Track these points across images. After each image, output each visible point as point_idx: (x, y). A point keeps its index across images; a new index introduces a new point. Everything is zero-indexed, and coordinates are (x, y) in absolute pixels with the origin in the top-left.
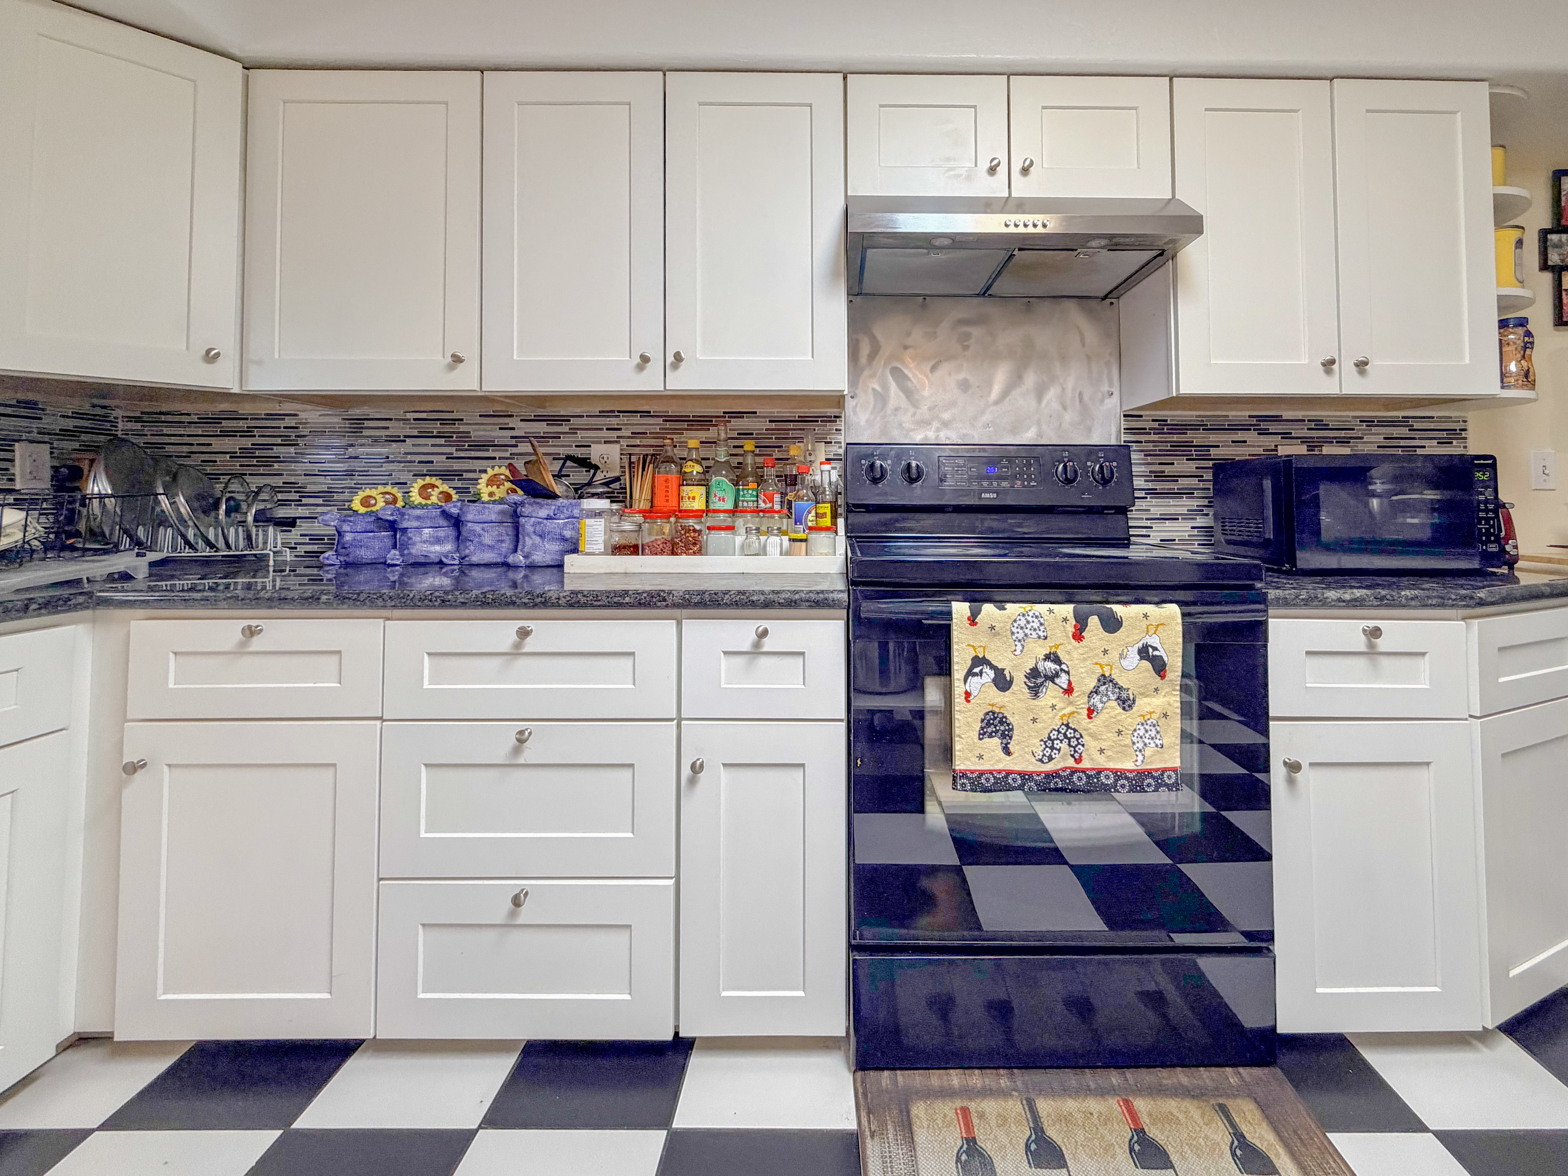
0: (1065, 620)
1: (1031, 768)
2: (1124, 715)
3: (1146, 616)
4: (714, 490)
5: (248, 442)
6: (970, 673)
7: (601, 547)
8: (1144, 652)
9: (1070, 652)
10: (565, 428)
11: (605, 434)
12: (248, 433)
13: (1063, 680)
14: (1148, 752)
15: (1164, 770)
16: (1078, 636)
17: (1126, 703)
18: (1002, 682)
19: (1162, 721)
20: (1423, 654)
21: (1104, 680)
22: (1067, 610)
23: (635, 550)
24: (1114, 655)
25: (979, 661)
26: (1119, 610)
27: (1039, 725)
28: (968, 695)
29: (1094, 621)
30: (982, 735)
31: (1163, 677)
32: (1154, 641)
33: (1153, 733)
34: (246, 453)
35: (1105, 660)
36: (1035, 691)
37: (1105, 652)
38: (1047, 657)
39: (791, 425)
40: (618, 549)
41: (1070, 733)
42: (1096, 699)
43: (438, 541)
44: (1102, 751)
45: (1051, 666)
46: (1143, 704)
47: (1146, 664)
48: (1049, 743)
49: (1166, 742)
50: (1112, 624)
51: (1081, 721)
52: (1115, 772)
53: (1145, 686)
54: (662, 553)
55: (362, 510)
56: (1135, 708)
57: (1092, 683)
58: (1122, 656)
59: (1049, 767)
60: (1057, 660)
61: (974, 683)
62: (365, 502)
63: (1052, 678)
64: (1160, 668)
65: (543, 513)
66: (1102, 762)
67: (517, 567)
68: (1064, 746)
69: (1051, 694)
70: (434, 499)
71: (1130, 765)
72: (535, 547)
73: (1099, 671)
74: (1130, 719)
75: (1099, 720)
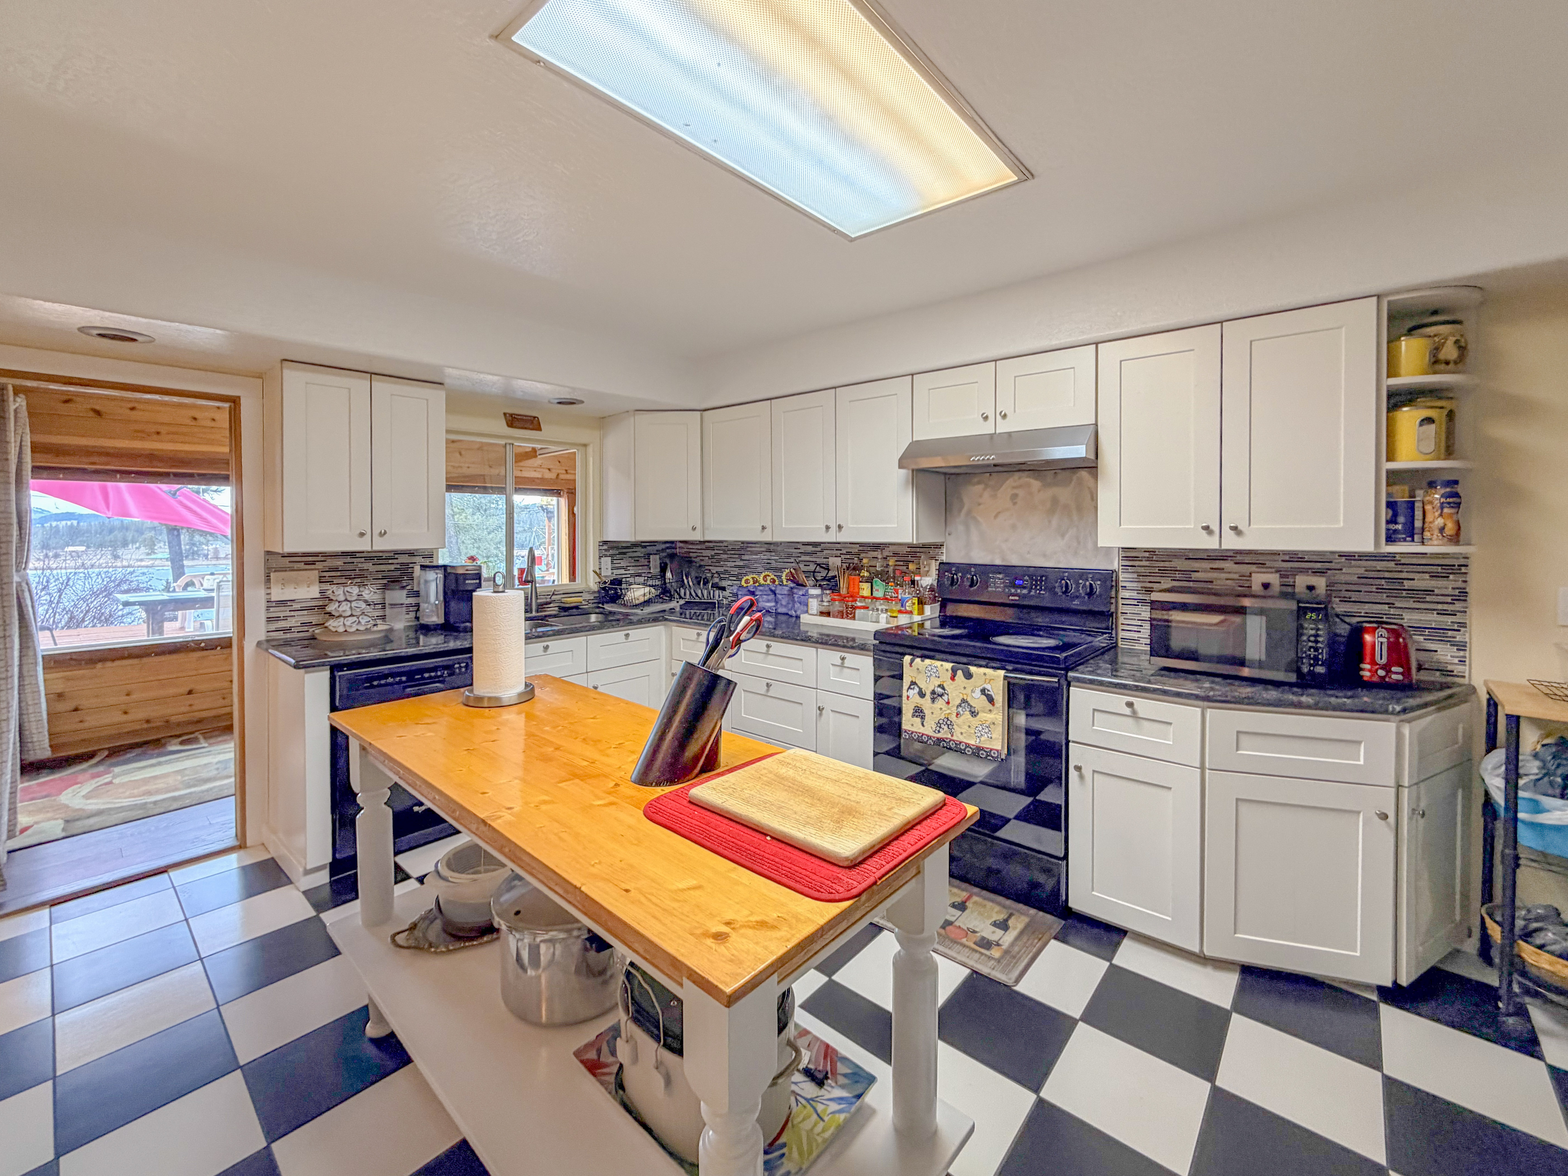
0: (947, 670)
1: (930, 734)
2: (972, 719)
3: (985, 674)
4: (874, 585)
5: (713, 553)
6: (909, 688)
7: (815, 612)
8: (983, 691)
9: (948, 684)
10: (819, 549)
11: (835, 552)
12: (712, 549)
13: (945, 698)
14: (983, 739)
15: (991, 750)
16: (953, 678)
17: (974, 714)
18: (922, 695)
19: (992, 726)
20: (1170, 724)
21: (964, 701)
22: (949, 666)
23: (828, 614)
24: (968, 691)
25: (913, 683)
26: (973, 669)
27: (934, 716)
28: (908, 697)
29: (960, 673)
30: (913, 716)
31: (993, 705)
32: (988, 687)
33: (987, 731)
34: (713, 557)
35: (964, 692)
36: (933, 700)
37: (965, 688)
38: (939, 686)
39: (918, 550)
40: (822, 613)
41: (949, 722)
42: (960, 709)
43: (768, 601)
44: (962, 733)
45: (940, 690)
46: (982, 716)
47: (984, 697)
48: (939, 724)
49: (994, 736)
50: (968, 676)
51: (953, 718)
52: (966, 744)
53: (984, 707)
54: (837, 617)
55: (745, 585)
56: (978, 717)
57: (958, 702)
58: (973, 691)
59: (939, 735)
60: (943, 689)
61: (911, 692)
62: (747, 581)
63: (941, 696)
64: (991, 700)
65: (801, 593)
66: (961, 738)
67: (791, 616)
68: (946, 728)
69: (940, 703)
70: (768, 582)
71: (972, 742)
72: (799, 608)
73: (961, 697)
74: (975, 721)
75: (961, 719)
